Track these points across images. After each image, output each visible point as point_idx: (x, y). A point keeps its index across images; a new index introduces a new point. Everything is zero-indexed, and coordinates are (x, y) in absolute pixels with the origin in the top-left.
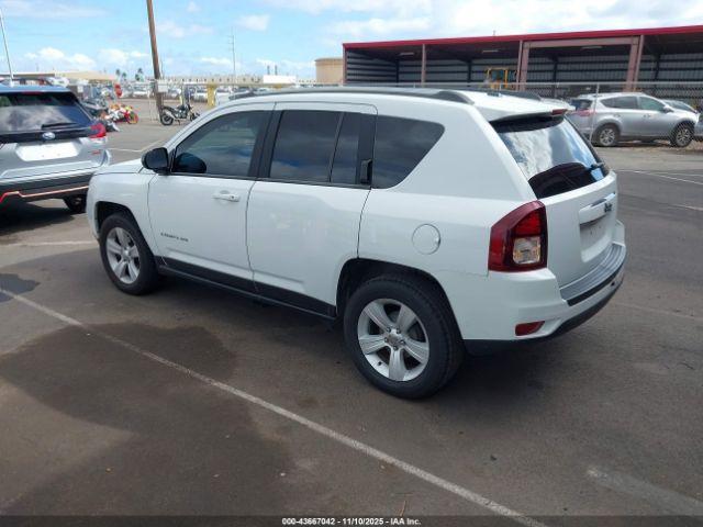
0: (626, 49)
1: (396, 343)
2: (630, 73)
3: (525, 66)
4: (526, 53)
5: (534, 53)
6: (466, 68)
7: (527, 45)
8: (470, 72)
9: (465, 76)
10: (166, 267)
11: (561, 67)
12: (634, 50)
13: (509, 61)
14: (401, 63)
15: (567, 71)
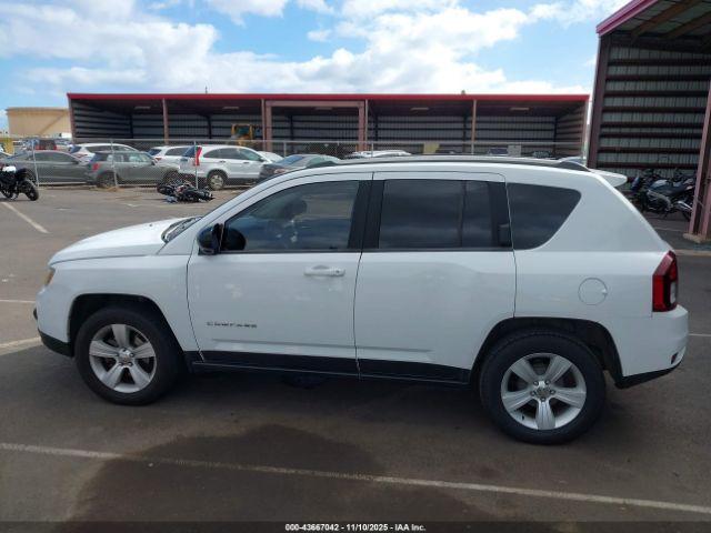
0: (354, 112)
1: (542, 394)
2: (361, 132)
3: (269, 124)
4: (269, 111)
5: (276, 111)
6: (206, 124)
7: (268, 103)
8: (210, 127)
9: (206, 132)
10: (204, 362)
11: (297, 125)
12: (361, 111)
13: (254, 117)
14: (134, 117)
15: (302, 128)
